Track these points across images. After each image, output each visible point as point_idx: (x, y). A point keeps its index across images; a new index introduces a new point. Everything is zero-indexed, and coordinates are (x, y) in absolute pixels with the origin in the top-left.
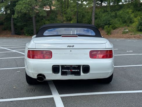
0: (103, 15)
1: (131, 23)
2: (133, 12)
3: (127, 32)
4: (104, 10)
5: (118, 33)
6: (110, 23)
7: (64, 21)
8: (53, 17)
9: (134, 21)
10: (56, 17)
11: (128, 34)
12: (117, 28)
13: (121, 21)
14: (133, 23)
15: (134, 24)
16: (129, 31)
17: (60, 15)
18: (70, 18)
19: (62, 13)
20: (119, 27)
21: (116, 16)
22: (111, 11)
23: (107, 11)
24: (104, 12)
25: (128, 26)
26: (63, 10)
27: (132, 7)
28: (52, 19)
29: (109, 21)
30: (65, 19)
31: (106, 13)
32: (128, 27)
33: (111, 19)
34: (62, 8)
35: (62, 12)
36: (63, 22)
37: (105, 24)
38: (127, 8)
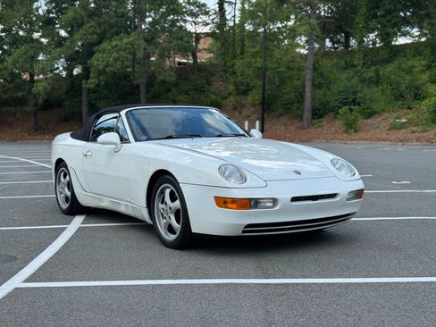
0: (344, 76)
1: (418, 99)
2: (429, 67)
3: (402, 126)
4: (346, 61)
5: (378, 127)
6: (358, 100)
7: (230, 94)
8: (199, 82)
9: (427, 93)
10: (209, 83)
11: (403, 131)
12: (376, 113)
13: (388, 93)
14: (424, 98)
15: (426, 101)
16: (410, 122)
17: (221, 76)
18: (248, 85)
19: (224, 73)
20: (383, 111)
21: (377, 81)
22: (364, 64)
23: (354, 66)
24: (346, 68)
25: (409, 108)
26: (228, 64)
27: (427, 52)
28: (195, 90)
29: (354, 93)
30: (231, 88)
31: (351, 72)
32: (409, 111)
33: (359, 88)
34: (227, 59)
35: (225, 71)
36: (226, 98)
37: (341, 102)
38: (414, 56)
